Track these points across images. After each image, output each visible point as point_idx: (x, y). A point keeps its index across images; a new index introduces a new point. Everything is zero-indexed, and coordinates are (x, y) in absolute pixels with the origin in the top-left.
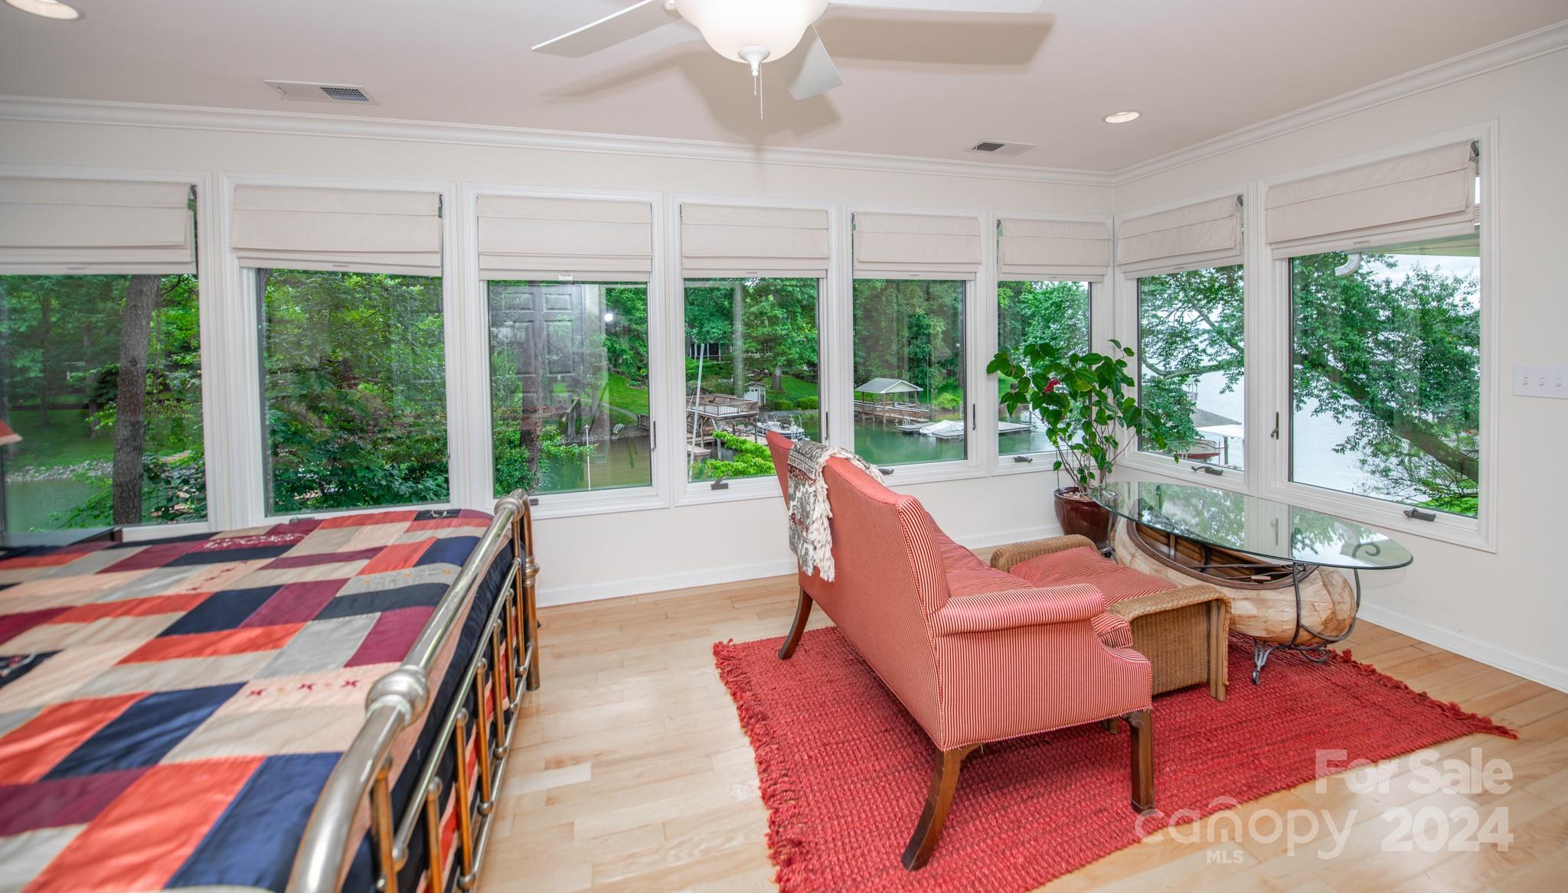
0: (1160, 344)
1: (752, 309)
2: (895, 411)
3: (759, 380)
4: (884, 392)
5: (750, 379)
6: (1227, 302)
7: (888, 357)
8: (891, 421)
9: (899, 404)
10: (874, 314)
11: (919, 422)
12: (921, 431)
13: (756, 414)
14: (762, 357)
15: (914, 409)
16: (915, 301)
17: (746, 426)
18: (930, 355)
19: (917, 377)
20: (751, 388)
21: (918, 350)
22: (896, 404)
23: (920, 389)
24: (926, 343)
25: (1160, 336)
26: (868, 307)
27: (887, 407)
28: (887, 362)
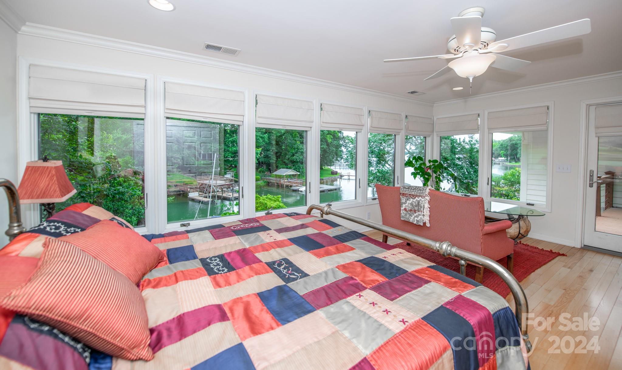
0: (390, 157)
1: (230, 139)
2: (289, 182)
3: (230, 169)
4: (285, 174)
5: (227, 169)
6: (411, 143)
7: (285, 160)
8: (287, 186)
9: (290, 179)
10: (280, 143)
11: (298, 186)
12: (299, 189)
13: (233, 184)
14: (233, 160)
15: (296, 181)
16: (297, 139)
17: (227, 189)
18: (302, 160)
19: (297, 168)
20: (228, 173)
21: (297, 158)
22: (289, 179)
23: (299, 173)
24: (301, 155)
25: (391, 154)
26: (277, 140)
27: (286, 181)
28: (285, 162)
